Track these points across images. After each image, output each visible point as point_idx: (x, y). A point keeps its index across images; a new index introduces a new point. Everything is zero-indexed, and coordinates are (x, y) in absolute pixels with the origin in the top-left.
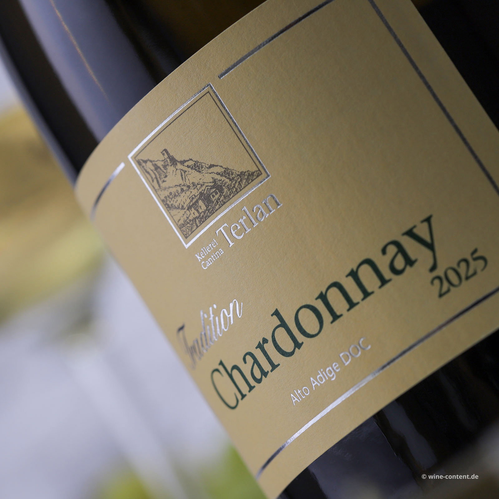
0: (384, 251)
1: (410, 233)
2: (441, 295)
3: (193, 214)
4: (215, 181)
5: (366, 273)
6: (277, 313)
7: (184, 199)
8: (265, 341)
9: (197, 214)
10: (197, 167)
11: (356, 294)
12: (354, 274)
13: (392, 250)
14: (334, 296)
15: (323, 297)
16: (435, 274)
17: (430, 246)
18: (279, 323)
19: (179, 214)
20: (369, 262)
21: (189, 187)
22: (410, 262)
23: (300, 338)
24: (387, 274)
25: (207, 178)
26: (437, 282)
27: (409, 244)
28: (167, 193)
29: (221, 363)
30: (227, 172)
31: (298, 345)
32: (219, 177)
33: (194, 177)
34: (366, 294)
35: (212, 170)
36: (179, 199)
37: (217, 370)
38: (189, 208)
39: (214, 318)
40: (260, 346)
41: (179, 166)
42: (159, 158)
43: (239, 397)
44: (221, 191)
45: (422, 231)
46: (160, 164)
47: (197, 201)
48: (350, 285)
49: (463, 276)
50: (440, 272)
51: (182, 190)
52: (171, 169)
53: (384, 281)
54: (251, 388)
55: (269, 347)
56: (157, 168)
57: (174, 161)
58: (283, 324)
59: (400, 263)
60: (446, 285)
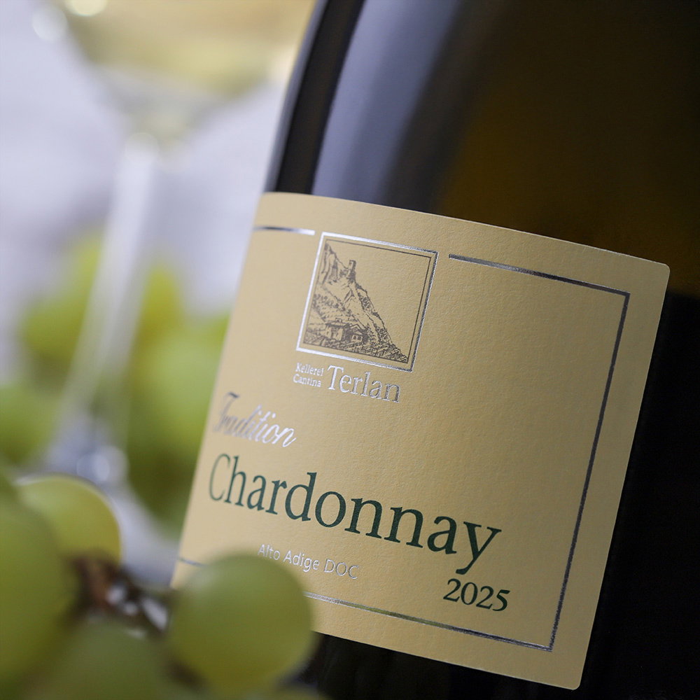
0: (438, 520)
1: (471, 527)
2: (445, 598)
3: (327, 332)
4: (367, 328)
5: (408, 522)
6: (313, 476)
7: (332, 314)
8: (284, 485)
9: (329, 336)
10: (365, 302)
11: (385, 529)
12: (398, 513)
13: (445, 525)
14: (368, 513)
15: (359, 504)
16: (458, 577)
17: (476, 553)
18: (308, 485)
19: (316, 320)
20: (419, 516)
21: (344, 309)
22: (449, 548)
23: (312, 513)
24: (423, 540)
25: (364, 320)
26: (454, 584)
27: (462, 534)
28: (323, 294)
29: (237, 458)
30: (382, 332)
31: (305, 517)
32: (373, 329)
33: (355, 306)
34: (393, 537)
35: (374, 317)
36: (328, 309)
37: (229, 459)
38: (329, 325)
39: (264, 423)
40: (277, 484)
41: (353, 286)
43: (225, 497)
44: (365, 341)
45: (482, 535)
46: (340, 267)
47: (339, 327)
48: (387, 518)
49: (477, 601)
50: (463, 579)
51: (337, 306)
52: (344, 280)
53: (415, 542)
54: (239, 503)
55: (282, 493)
56: (335, 267)
57: (352, 278)
58: (310, 489)
59: (441, 541)
60: (458, 593)
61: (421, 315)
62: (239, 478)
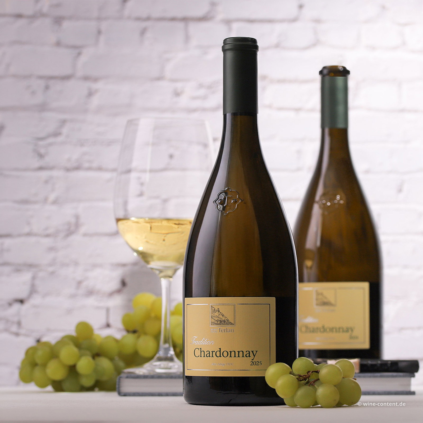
0: (246, 352)
1: (252, 352)
2: (251, 365)
3: (216, 322)
4: (225, 320)
5: (241, 353)
6: (220, 349)
7: (216, 319)
8: (214, 351)
9: (217, 323)
10: (223, 315)
11: (237, 355)
12: (239, 352)
13: (248, 352)
14: (233, 353)
15: (231, 352)
16: (252, 361)
17: (254, 356)
18: (219, 350)
19: (213, 320)
20: (243, 352)
21: (219, 317)
22: (249, 356)
23: (222, 355)
24: (244, 356)
25: (223, 319)
26: (252, 362)
27: (251, 353)
28: (213, 315)
29: (201, 348)
30: (228, 320)
31: (220, 356)
32: (226, 320)
33: (221, 316)
34: (239, 356)
35: (225, 318)
36: (215, 318)
37: (199, 349)
38: (216, 321)
39: (206, 341)
40: (212, 351)
41: (219, 313)
42: (216, 309)
43: (200, 356)
44: (224, 323)
45: (255, 353)
46: (216, 310)
47: (218, 321)
48: (237, 353)
49: (256, 364)
50: (253, 361)
51: (217, 317)
52: (217, 312)
53: (243, 356)
54: (204, 356)
55: (214, 353)
56: (215, 310)
57: (219, 311)
58: (220, 351)
59: (248, 355)
60: (253, 364)
61: (235, 316)
62: (203, 353)
